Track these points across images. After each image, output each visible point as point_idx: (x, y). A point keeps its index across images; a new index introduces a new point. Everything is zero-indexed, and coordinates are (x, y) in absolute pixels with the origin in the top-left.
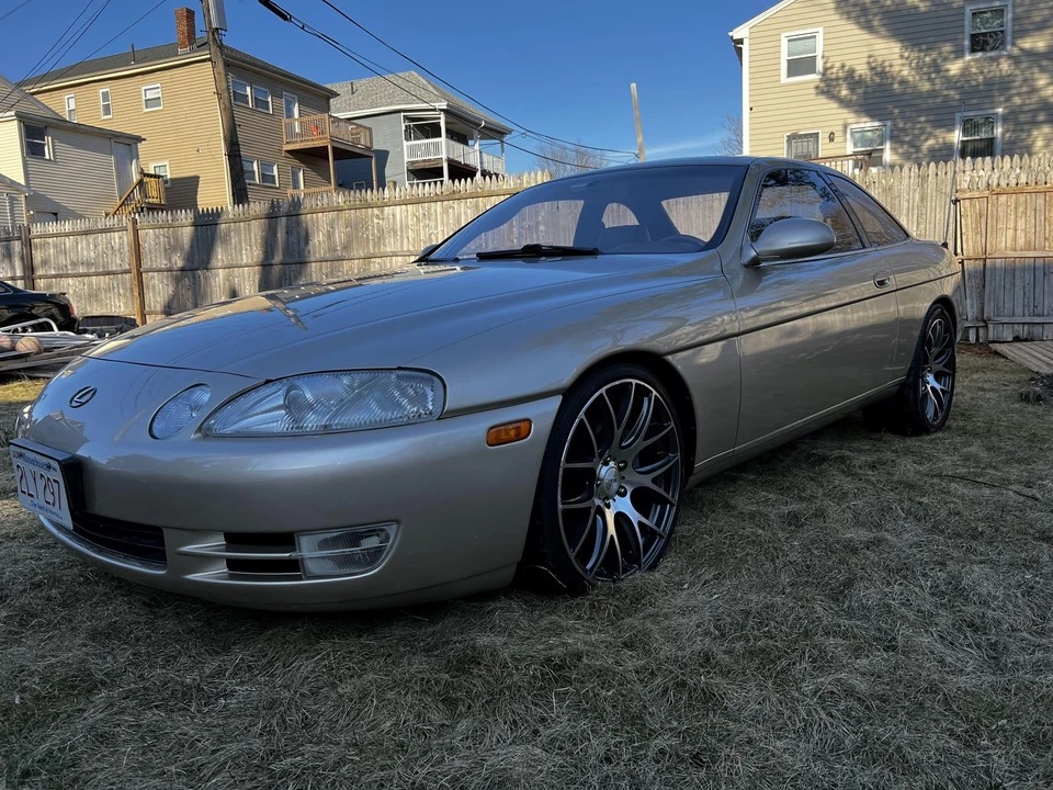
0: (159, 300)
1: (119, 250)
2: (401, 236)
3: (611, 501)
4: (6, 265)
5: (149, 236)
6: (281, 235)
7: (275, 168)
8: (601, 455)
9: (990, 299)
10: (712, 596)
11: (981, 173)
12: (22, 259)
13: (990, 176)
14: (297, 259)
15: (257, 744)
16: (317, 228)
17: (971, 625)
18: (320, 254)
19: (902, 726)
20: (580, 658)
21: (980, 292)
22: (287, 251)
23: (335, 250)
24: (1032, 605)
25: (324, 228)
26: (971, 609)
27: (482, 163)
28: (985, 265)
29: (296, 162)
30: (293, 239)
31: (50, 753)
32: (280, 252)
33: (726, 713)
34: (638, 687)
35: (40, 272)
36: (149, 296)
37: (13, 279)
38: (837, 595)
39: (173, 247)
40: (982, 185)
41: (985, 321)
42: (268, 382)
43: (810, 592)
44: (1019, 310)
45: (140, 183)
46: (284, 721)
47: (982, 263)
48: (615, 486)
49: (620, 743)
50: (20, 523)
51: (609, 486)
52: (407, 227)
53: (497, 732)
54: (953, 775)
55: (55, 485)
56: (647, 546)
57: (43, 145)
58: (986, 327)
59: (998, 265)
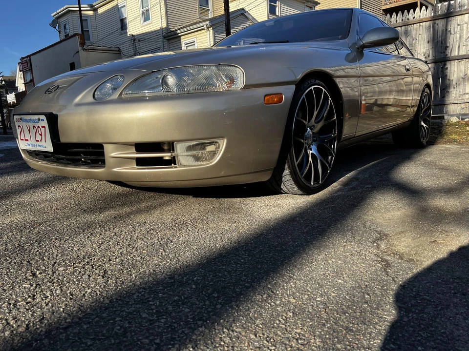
42: (154, 72)
55: (43, 129)
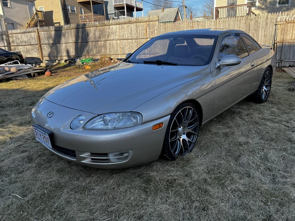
0: (46, 53)
1: (34, 38)
2: (115, 34)
3: (181, 136)
4: (2, 42)
5: (42, 34)
6: (80, 34)
7: (75, 8)
8: (179, 126)
9: (283, 54)
10: (206, 160)
11: (284, 16)
12: (6, 40)
13: (286, 18)
14: (85, 41)
15: (104, 204)
16: (91, 32)
17: (269, 169)
18: (92, 39)
19: (250, 199)
20: (175, 180)
21: (281, 52)
22: (82, 39)
23: (96, 38)
24: (284, 163)
25: (93, 32)
26: (269, 164)
27: (136, 5)
28: (283, 44)
29: (81, 6)
30: (84, 35)
31: (57, 206)
32: (80, 39)
33: (210, 196)
34: (190, 189)
35: (12, 44)
36: (44, 52)
37: (4, 46)
38: (237, 159)
39: (49, 37)
40: (284, 20)
41: (281, 61)
42: (99, 115)
43: (230, 158)
44: (291, 57)
45: (36, 14)
46: (109, 198)
47: (282, 44)
48: (182, 132)
49: (186, 204)
50: (29, 135)
51: (181, 133)
52: (117, 32)
53: (158, 201)
54: (261, 212)
55: (47, 139)
56: (190, 146)
57: (7, 3)
58: (282, 62)
59: (286, 44)
